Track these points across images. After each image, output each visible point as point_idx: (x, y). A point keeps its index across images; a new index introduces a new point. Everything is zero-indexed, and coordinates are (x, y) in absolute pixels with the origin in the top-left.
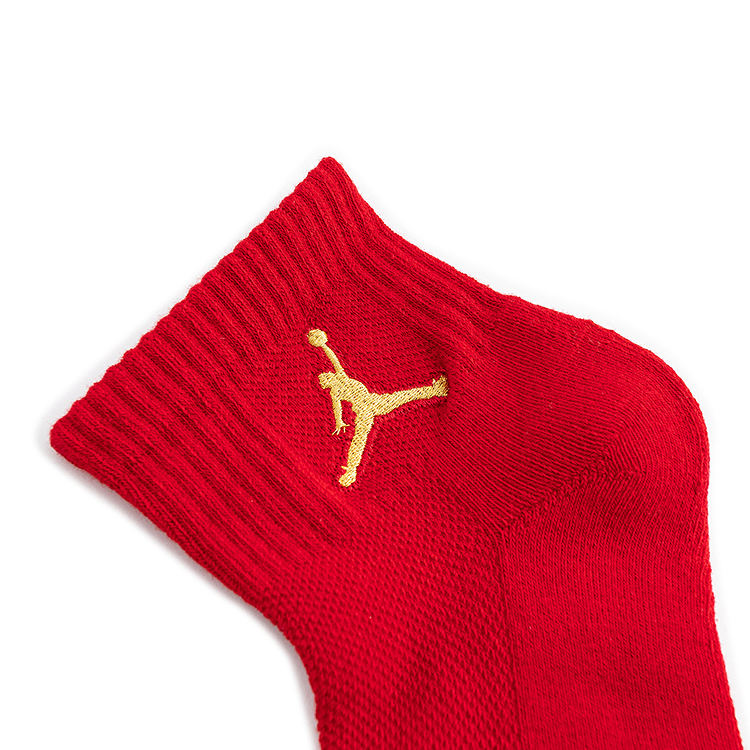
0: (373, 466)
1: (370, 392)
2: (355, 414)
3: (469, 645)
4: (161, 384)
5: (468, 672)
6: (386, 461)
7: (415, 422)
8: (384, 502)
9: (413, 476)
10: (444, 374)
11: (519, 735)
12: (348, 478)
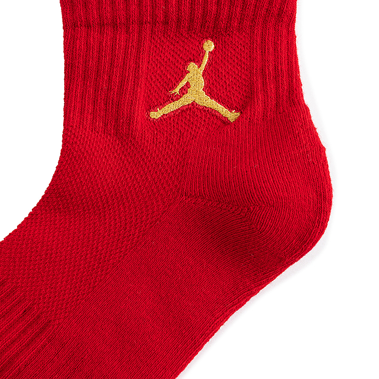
0: (170, 120)
1: (203, 90)
2: (187, 92)
3: (126, 224)
4: (118, 3)
5: (115, 233)
6: (177, 123)
7: (207, 120)
8: (156, 138)
9: (179, 139)
10: (241, 113)
11: (107, 274)
12: (155, 115)
